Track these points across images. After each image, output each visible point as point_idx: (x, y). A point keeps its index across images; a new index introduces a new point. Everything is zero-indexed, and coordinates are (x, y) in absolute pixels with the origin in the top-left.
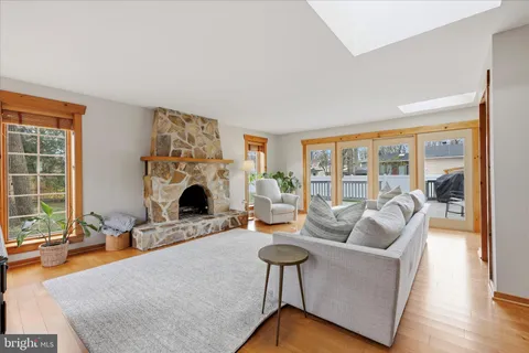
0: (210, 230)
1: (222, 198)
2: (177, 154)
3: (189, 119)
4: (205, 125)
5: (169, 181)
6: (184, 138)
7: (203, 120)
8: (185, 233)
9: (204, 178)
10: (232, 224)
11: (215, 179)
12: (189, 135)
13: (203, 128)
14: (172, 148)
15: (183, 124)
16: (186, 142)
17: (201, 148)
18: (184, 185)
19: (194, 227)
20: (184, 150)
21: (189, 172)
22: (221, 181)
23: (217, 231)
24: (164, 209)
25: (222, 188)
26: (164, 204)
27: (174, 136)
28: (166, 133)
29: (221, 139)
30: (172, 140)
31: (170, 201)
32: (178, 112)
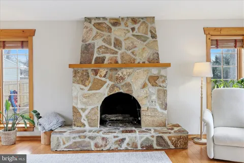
0: (124, 146)
1: (155, 110)
2: (100, 61)
3: (116, 22)
4: (136, 26)
5: (88, 87)
6: (110, 44)
7: (134, 20)
8: (92, 143)
9: (129, 85)
10: (159, 144)
11: (144, 86)
12: (116, 40)
13: (133, 29)
14: (96, 55)
15: (110, 30)
16: (112, 47)
17: (129, 52)
18: (105, 92)
19: (103, 139)
20: (108, 56)
21: (111, 79)
22: (153, 90)
23: (134, 148)
24: (84, 115)
25: (154, 97)
26: (84, 110)
27: (99, 43)
28: (90, 41)
29: (158, 39)
30: (96, 47)
31: (90, 108)
32: (104, 18)
